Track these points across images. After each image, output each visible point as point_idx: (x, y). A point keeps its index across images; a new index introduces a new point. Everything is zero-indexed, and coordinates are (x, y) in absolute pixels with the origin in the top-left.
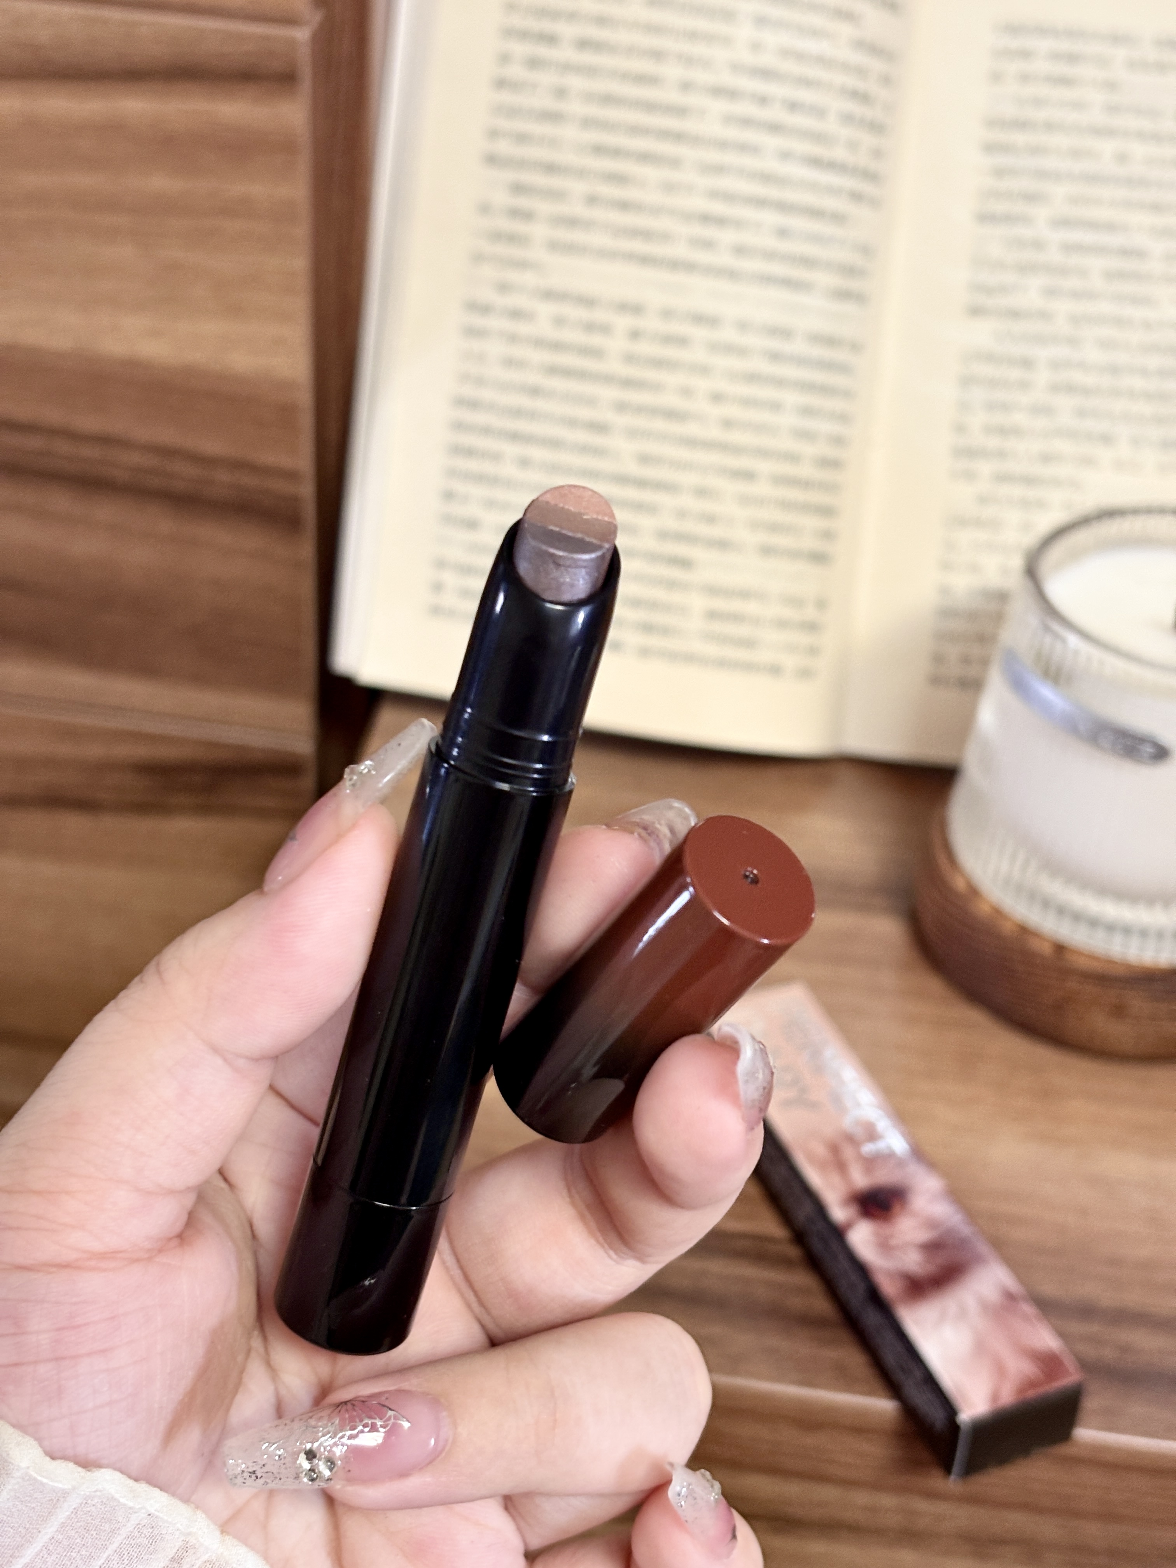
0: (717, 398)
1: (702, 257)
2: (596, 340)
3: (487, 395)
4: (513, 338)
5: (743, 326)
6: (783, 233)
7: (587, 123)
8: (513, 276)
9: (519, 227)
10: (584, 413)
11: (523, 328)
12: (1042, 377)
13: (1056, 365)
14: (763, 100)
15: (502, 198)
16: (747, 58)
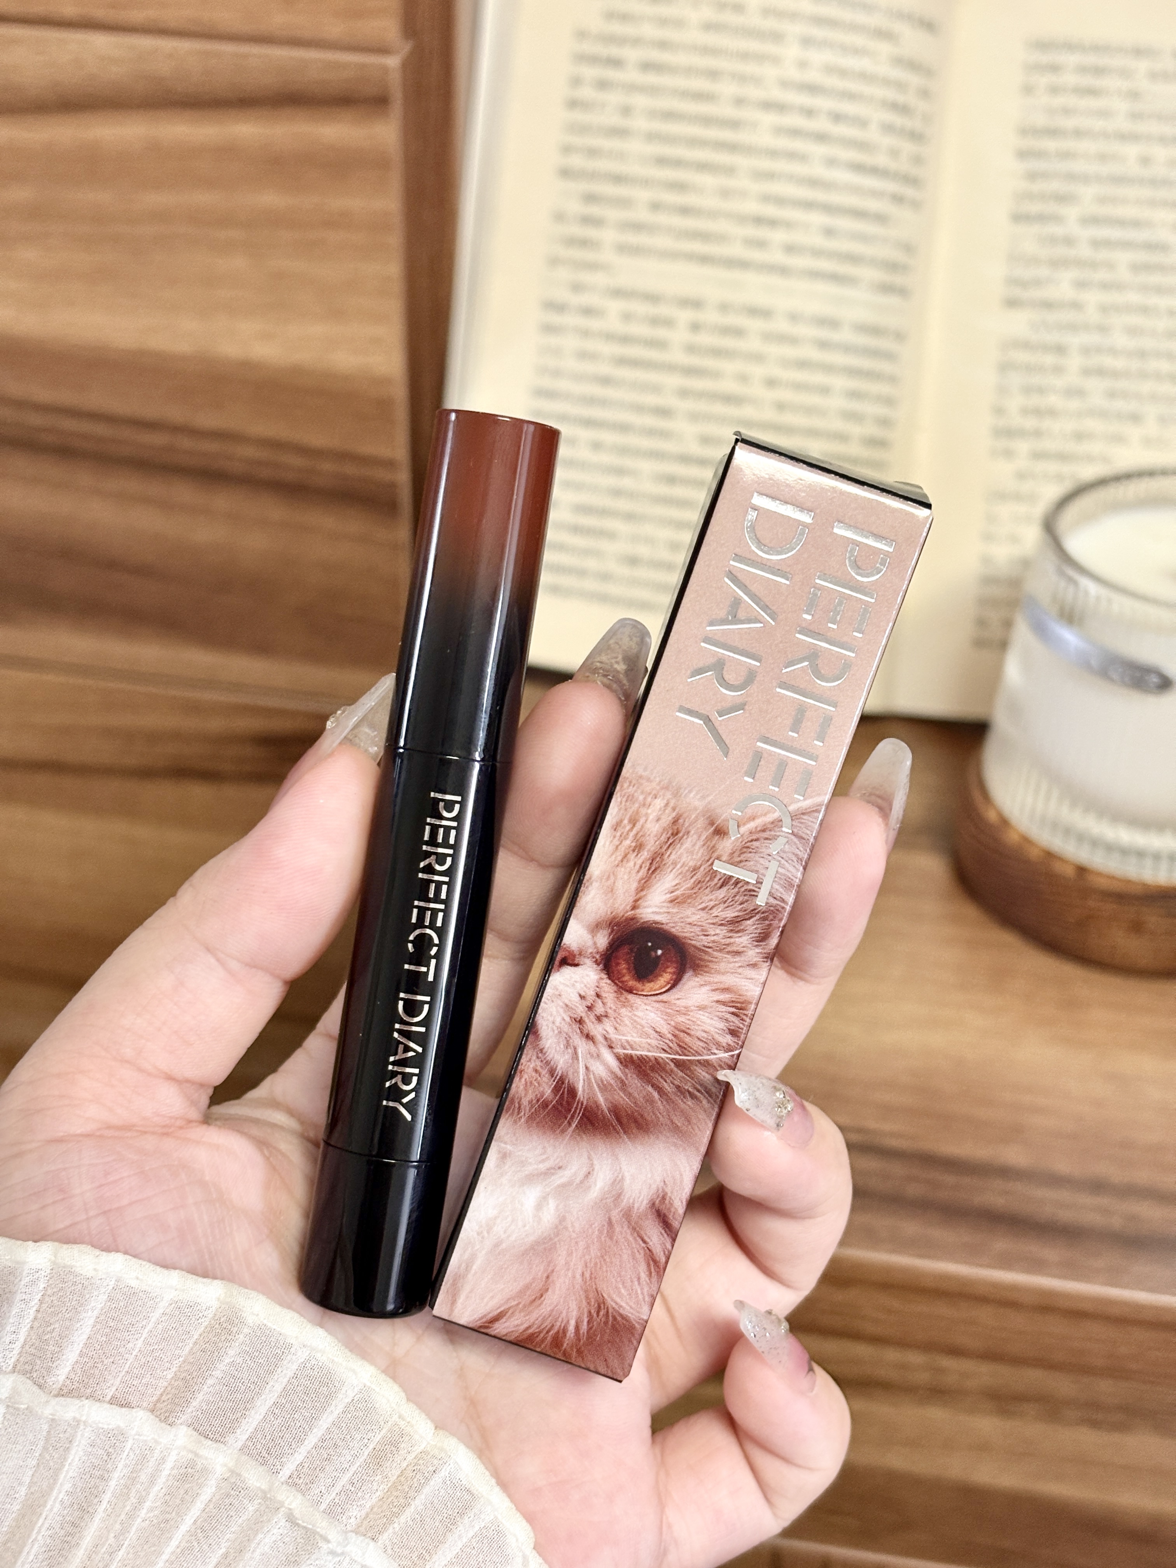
0: (771, 383)
1: (756, 255)
2: (661, 333)
3: (563, 385)
4: (586, 333)
5: (794, 317)
6: (829, 232)
7: (652, 137)
8: (587, 277)
9: (591, 233)
10: (651, 400)
11: (595, 324)
12: (1074, 362)
13: (1086, 351)
14: (809, 113)
15: (575, 207)
16: (794, 74)
